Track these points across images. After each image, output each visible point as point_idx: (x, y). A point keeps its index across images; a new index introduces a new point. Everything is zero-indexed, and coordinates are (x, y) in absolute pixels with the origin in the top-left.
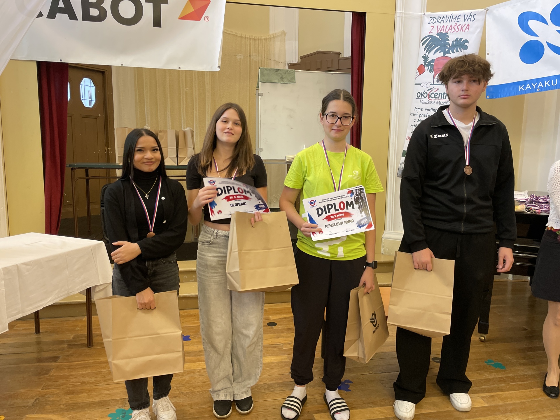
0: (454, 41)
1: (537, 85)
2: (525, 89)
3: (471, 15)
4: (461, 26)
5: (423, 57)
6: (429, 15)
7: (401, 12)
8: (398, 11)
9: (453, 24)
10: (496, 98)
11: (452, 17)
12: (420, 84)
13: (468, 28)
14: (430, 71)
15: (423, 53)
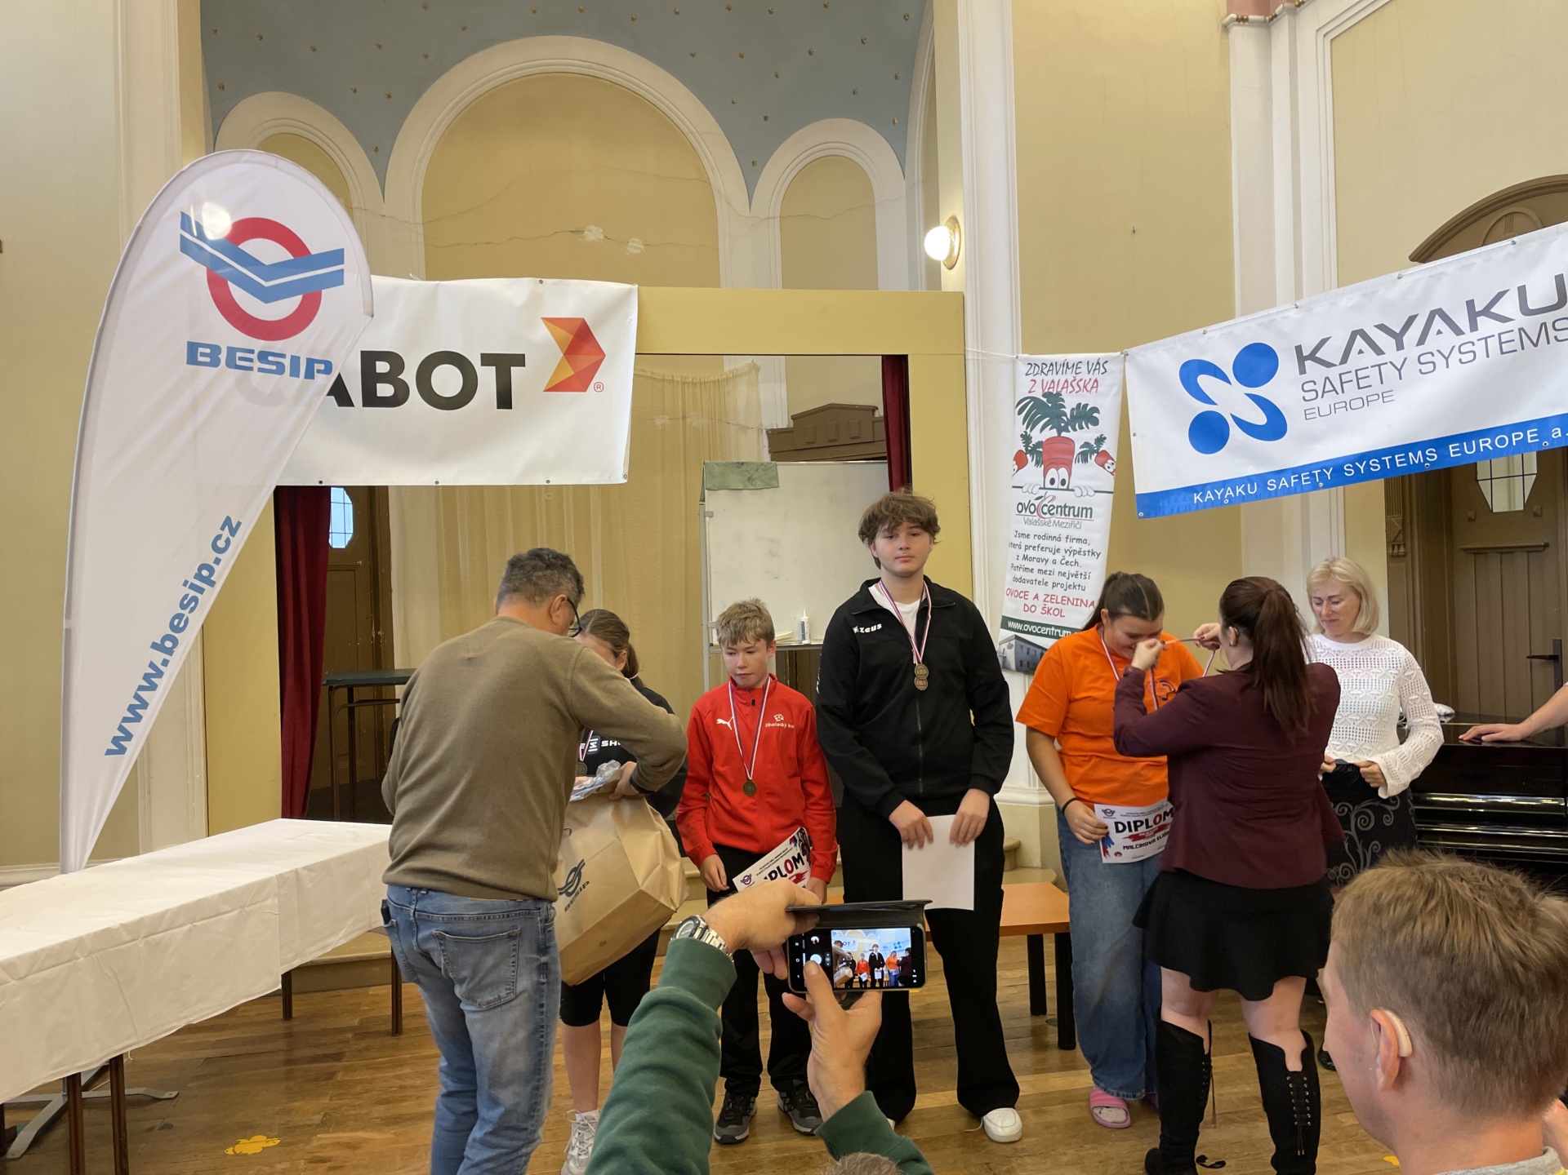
0: (1073, 409)
1: (1224, 493)
2: (1203, 499)
3: (1098, 363)
4: (1083, 381)
5: (1022, 436)
6: (1025, 359)
7: (975, 350)
8: (969, 348)
9: (1070, 379)
10: (1156, 516)
11: (1066, 365)
12: (1021, 487)
13: (1095, 385)
14: (1037, 463)
15: (1021, 428)
